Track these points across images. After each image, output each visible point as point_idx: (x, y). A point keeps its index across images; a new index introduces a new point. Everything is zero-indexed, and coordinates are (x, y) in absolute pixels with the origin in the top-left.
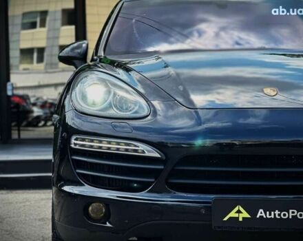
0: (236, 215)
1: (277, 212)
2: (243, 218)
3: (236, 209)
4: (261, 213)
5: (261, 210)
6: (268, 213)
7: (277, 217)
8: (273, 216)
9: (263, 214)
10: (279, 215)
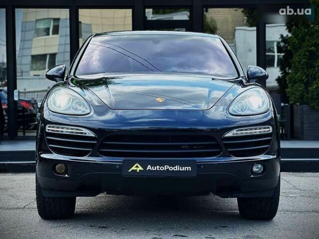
0: (136, 169)
1: (158, 167)
2: (139, 170)
3: (136, 165)
4: (149, 167)
5: (149, 166)
6: (153, 167)
7: (158, 169)
8: (155, 169)
9: (150, 168)
10: (159, 168)
